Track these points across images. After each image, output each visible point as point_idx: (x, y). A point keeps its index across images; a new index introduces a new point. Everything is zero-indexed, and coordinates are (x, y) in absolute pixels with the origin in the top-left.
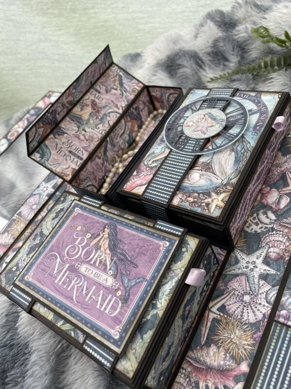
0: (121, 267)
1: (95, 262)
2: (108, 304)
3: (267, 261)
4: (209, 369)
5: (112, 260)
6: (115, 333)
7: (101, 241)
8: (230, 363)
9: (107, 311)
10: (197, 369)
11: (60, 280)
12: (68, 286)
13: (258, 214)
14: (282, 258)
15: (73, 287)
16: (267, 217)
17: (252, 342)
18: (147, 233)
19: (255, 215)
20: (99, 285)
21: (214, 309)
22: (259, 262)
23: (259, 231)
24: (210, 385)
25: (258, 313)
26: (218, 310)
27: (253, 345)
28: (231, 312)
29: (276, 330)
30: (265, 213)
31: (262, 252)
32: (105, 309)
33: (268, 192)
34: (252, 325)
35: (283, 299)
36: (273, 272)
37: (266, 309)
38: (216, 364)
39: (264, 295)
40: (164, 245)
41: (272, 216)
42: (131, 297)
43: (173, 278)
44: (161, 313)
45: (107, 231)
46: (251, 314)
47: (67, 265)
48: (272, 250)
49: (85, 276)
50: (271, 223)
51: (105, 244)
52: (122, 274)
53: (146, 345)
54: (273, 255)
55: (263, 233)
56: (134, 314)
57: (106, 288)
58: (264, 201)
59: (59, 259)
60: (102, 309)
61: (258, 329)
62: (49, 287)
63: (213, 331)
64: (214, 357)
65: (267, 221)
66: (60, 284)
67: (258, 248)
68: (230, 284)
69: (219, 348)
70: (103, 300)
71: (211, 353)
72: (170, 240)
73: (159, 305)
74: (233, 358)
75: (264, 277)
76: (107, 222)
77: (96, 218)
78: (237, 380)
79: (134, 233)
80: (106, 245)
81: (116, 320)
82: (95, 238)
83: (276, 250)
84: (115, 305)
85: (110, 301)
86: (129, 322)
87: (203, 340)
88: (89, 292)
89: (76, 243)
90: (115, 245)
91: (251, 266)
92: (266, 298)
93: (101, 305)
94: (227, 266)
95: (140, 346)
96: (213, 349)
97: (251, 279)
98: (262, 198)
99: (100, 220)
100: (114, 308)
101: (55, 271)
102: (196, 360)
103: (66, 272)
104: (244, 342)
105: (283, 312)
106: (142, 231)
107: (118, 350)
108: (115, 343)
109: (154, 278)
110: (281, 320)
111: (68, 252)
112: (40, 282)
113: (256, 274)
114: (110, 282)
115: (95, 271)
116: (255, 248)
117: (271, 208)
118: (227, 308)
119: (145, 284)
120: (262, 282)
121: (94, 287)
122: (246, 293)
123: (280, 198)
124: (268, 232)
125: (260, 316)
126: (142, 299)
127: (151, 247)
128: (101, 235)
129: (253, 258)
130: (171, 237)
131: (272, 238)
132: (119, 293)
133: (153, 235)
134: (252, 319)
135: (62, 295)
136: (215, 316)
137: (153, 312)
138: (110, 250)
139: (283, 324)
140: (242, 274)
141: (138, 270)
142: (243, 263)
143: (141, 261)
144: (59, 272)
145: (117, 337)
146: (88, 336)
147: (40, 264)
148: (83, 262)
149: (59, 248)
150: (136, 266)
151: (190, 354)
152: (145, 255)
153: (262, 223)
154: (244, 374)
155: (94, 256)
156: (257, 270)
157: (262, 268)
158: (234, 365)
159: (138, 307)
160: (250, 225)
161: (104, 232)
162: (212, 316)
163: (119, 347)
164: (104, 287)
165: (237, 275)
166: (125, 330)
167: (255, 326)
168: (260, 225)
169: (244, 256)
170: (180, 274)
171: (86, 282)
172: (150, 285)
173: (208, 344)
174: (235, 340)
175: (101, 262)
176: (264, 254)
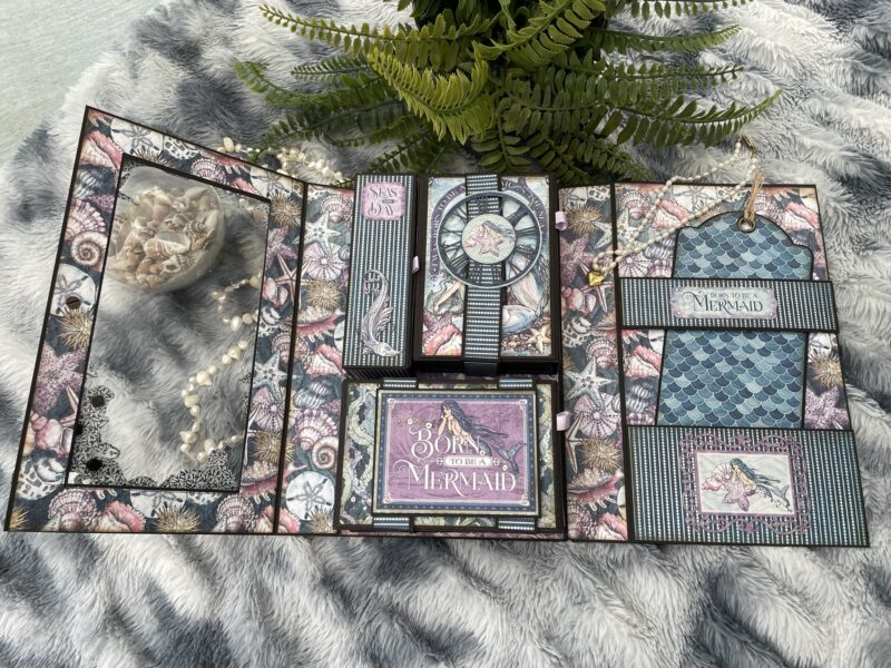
0: (490, 443)
1: (458, 450)
2: (500, 482)
3: (600, 374)
4: (592, 490)
5: (475, 440)
6: (524, 501)
7: (449, 425)
8: (607, 477)
9: (504, 488)
10: (581, 495)
11: (430, 485)
12: (444, 486)
13: (571, 325)
14: (612, 364)
15: (450, 485)
16: (582, 325)
17: (616, 451)
18: (497, 397)
19: (569, 326)
20: (478, 470)
21: (572, 438)
22: (593, 375)
23: (580, 343)
24: (598, 501)
25: (611, 425)
26: (576, 437)
27: (619, 453)
28: (588, 434)
29: (632, 433)
30: (578, 321)
31: (592, 366)
32: (500, 487)
33: (571, 295)
34: (610, 437)
35: (627, 403)
36: (609, 381)
37: (617, 418)
38: (595, 483)
39: (610, 407)
40: (522, 403)
41: (586, 322)
42: (519, 465)
43: (545, 431)
44: (551, 466)
45: (448, 412)
46: (606, 428)
47: (427, 467)
48: (599, 359)
49: (456, 469)
50: (588, 331)
51: (456, 427)
52: (497, 450)
53: (553, 497)
54: (603, 365)
55: (585, 344)
56: (532, 478)
57: (489, 469)
58: (571, 307)
59: (411, 466)
60: (497, 489)
61: (618, 439)
62: (421, 497)
63: (580, 457)
64: (591, 478)
65: (583, 330)
66: (433, 487)
67: (587, 363)
68: (576, 408)
69: (592, 469)
70: (493, 480)
71: (588, 476)
72: (526, 397)
73: (546, 461)
74: (607, 471)
75: (603, 389)
76: (441, 402)
77: (424, 402)
78: (618, 487)
79: (483, 402)
80: (459, 428)
81: (518, 491)
82: (439, 425)
83: (604, 358)
84: (509, 479)
85: (500, 478)
86: (531, 487)
87: (576, 469)
88: (472, 481)
89: (420, 439)
90: (468, 424)
91: (588, 383)
92: (613, 408)
93: (494, 486)
94: (565, 391)
95: (549, 501)
96: (587, 472)
97: (593, 395)
98: (567, 304)
99: (430, 402)
100: (508, 483)
101: (417, 479)
102: (577, 489)
103: (430, 474)
104: (610, 454)
105: (632, 415)
106: (489, 397)
107: (536, 513)
108: (529, 509)
109: (531, 439)
110: (632, 422)
111: (416, 453)
112: (407, 497)
113: (595, 389)
114: (488, 461)
115: (464, 459)
116: (583, 363)
117: (581, 314)
118: (583, 431)
119: (525, 449)
120: (604, 395)
121: (474, 474)
122: (594, 411)
123: (586, 298)
124: (588, 342)
125: (614, 426)
126: (531, 462)
127: (510, 411)
128: (445, 420)
129: (585, 374)
130: (525, 393)
131: (595, 347)
132: (505, 467)
133: (503, 397)
134: (609, 432)
135: (443, 496)
136: (576, 443)
137: (544, 469)
138: (466, 431)
139: (636, 426)
140: (583, 394)
141: (510, 439)
142: (579, 383)
143: (508, 428)
144: (423, 476)
145: (528, 504)
146: (497, 518)
147: (391, 479)
148: (443, 456)
149: (400, 452)
150: (506, 436)
151: (569, 486)
152: (508, 421)
153: (579, 333)
154: (621, 480)
155: (452, 444)
156: (594, 385)
157: (599, 381)
158: (610, 476)
159: (532, 471)
160: (569, 340)
161: (445, 414)
162: (573, 445)
163: (534, 510)
164: (484, 469)
165: (578, 397)
166: (532, 495)
167: (613, 437)
168: (579, 337)
169: (577, 375)
170: (550, 425)
171: (462, 474)
172: (531, 447)
173: (581, 470)
174: (603, 456)
175: (464, 447)
176: (594, 367)
